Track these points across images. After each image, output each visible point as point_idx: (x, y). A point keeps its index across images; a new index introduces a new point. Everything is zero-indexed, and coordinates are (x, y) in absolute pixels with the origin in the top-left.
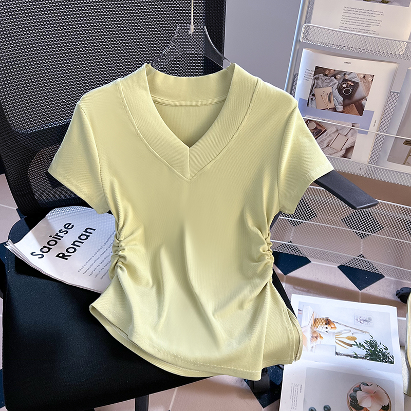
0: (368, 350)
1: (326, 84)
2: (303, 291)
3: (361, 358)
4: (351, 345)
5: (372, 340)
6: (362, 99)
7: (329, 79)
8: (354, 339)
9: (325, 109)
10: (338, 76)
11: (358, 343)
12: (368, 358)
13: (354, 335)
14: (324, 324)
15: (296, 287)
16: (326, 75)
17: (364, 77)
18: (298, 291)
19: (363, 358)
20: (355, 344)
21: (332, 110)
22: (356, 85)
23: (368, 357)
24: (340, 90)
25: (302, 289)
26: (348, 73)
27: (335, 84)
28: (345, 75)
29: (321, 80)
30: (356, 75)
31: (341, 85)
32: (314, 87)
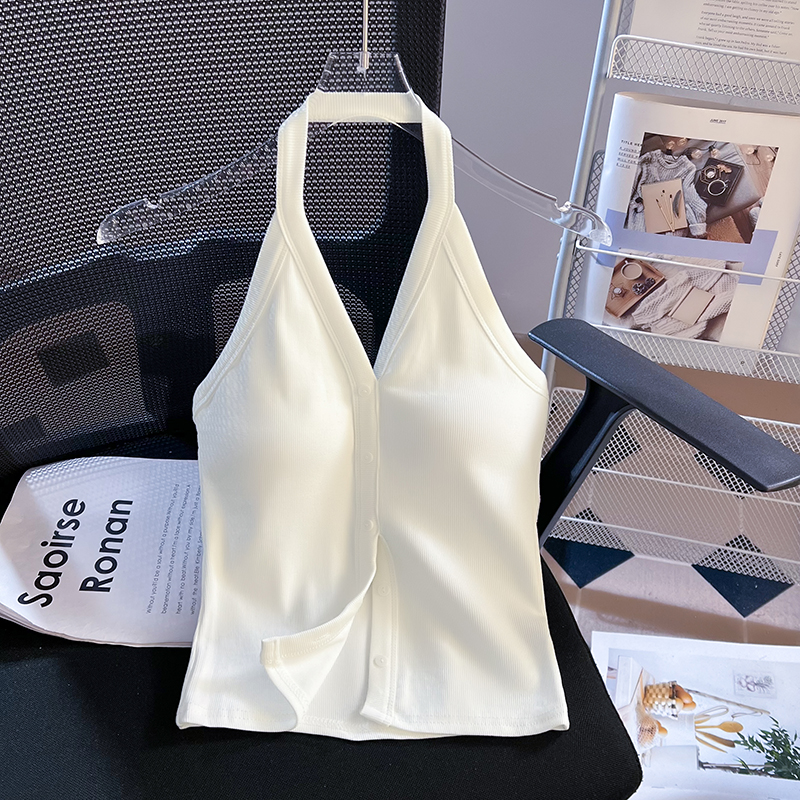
0: (771, 753)
1: (668, 172)
2: (618, 624)
3: (755, 772)
4: (731, 744)
5: (776, 728)
6: (750, 204)
7: (676, 161)
8: (737, 728)
9: (664, 233)
10: (697, 154)
11: (747, 739)
12: (772, 773)
13: (735, 720)
14: (667, 697)
15: (604, 615)
16: (669, 152)
17: (756, 151)
18: (607, 625)
19: (759, 773)
20: (741, 739)
21: (681, 233)
22: (737, 171)
23: (771, 769)
24: (700, 185)
25: (617, 618)
26: (718, 145)
27: (689, 171)
28: (711, 149)
29: (656, 164)
30: (738, 149)
31: (703, 174)
32: (641, 182)
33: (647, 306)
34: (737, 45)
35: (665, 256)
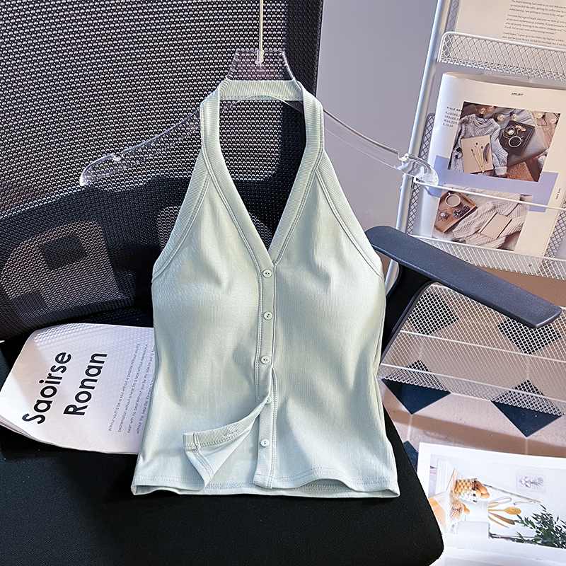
1: (480, 130)
2: (439, 438)
6: (538, 154)
7: (486, 122)
9: (477, 173)
10: (501, 117)
14: (470, 488)
16: (481, 116)
17: (544, 116)
20: (519, 519)
21: (489, 173)
22: (530, 130)
24: (503, 139)
25: (437, 435)
26: (517, 112)
27: (496, 130)
29: (473, 125)
30: (531, 114)
31: (505, 132)
32: (460, 137)
33: (463, 225)
34: (533, 39)
35: (477, 190)
